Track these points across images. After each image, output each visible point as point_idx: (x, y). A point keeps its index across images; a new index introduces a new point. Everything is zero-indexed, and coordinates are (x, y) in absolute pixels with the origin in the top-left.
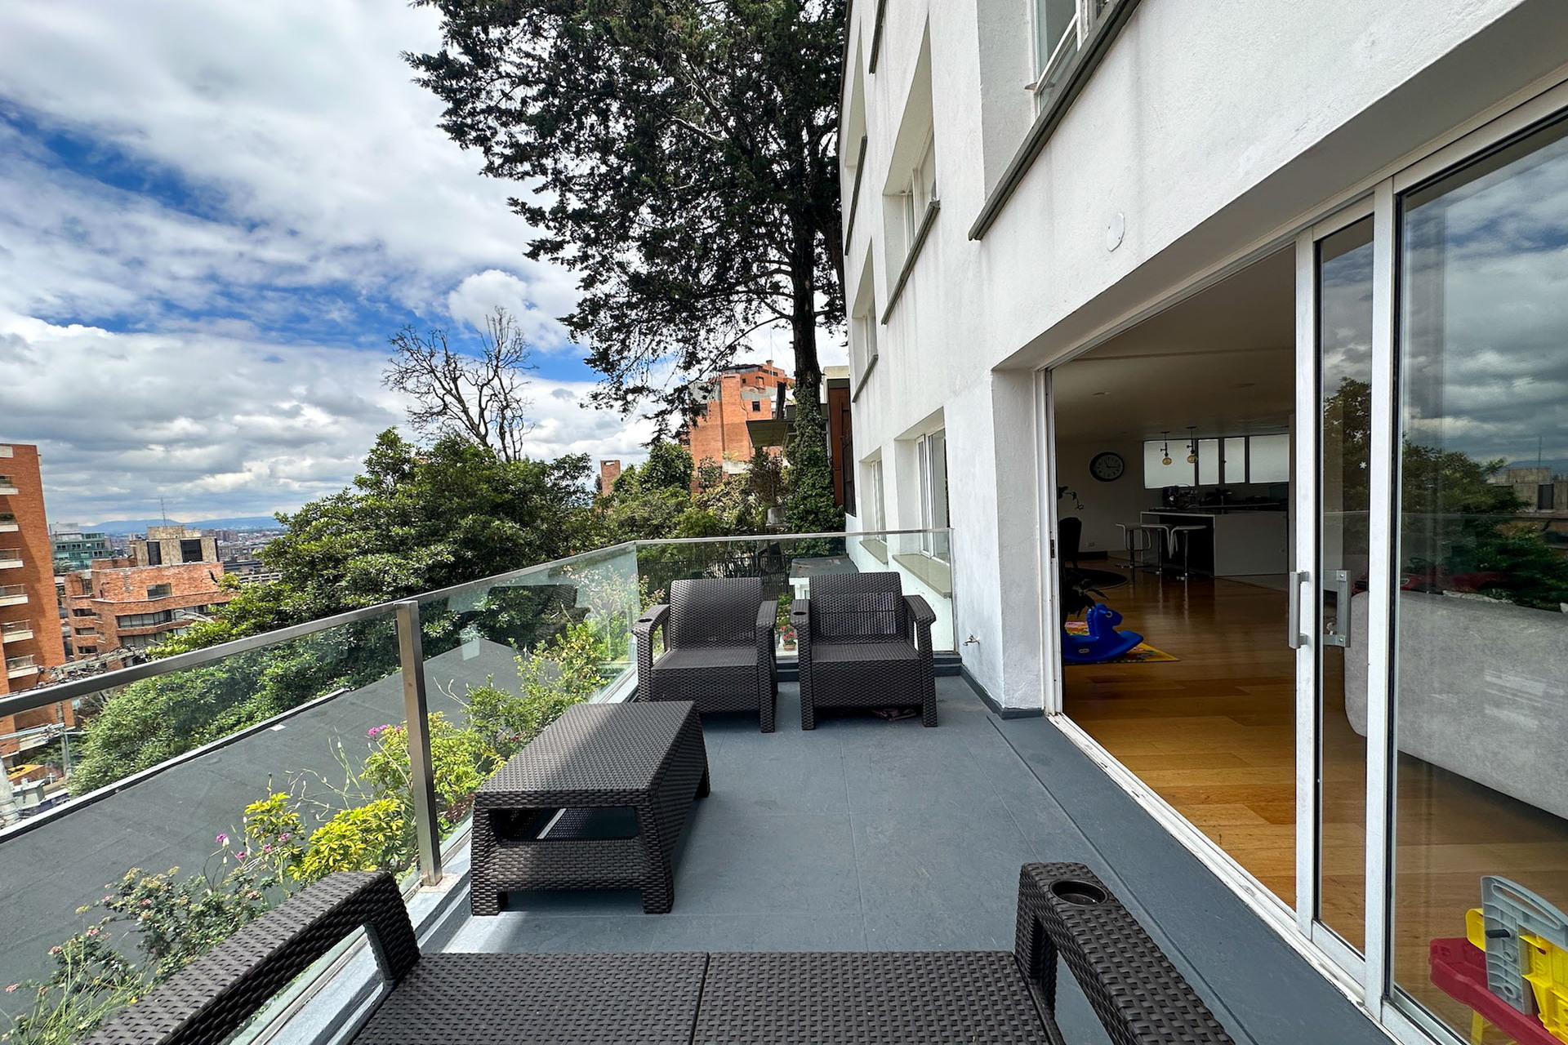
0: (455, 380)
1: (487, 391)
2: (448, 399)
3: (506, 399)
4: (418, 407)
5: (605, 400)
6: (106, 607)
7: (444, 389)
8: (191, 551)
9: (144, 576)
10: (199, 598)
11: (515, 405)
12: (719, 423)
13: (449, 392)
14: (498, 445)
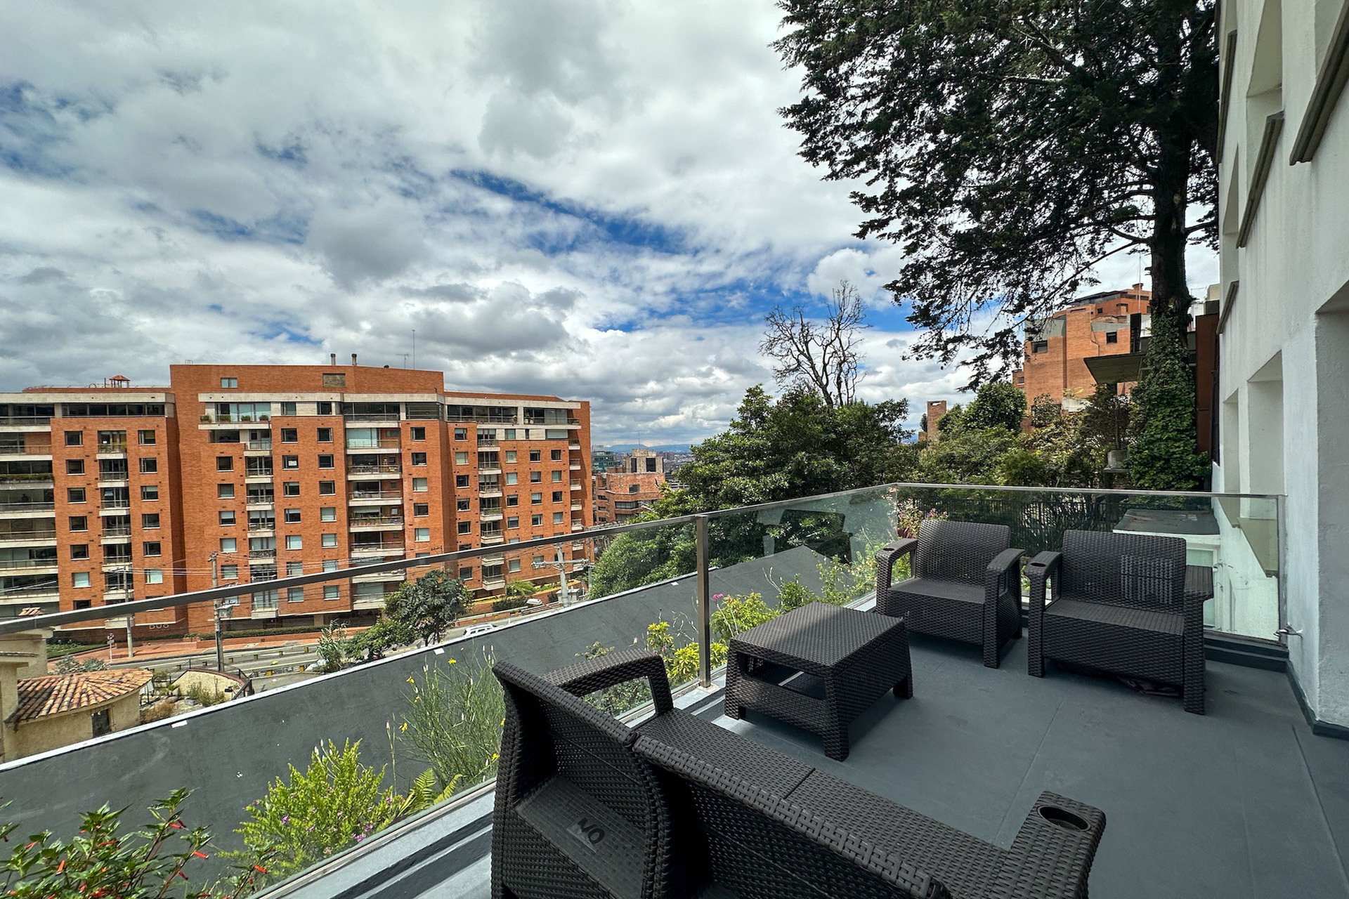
0: (806, 343)
1: (830, 350)
2: (802, 358)
3: (844, 354)
4: (781, 367)
5: (926, 352)
6: (611, 496)
7: (799, 350)
8: (651, 465)
9: (627, 478)
10: (652, 495)
11: (851, 359)
12: (1061, 359)
13: (802, 353)
14: (836, 392)
